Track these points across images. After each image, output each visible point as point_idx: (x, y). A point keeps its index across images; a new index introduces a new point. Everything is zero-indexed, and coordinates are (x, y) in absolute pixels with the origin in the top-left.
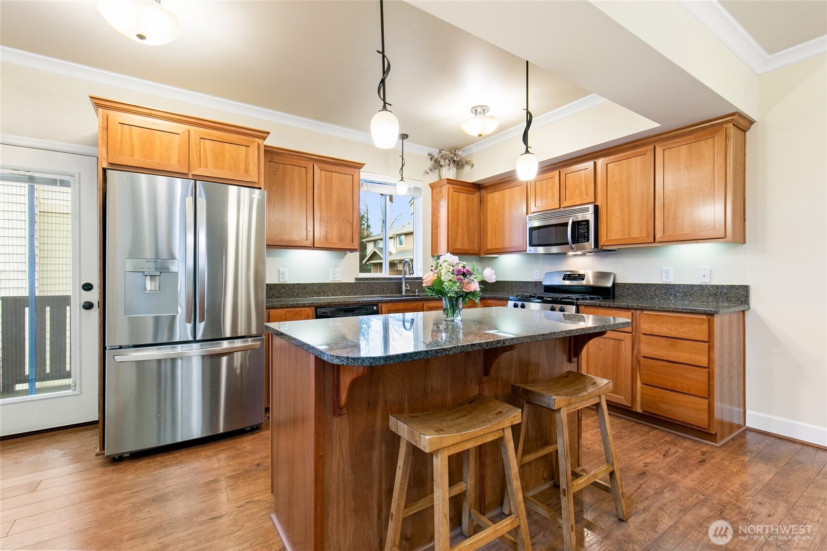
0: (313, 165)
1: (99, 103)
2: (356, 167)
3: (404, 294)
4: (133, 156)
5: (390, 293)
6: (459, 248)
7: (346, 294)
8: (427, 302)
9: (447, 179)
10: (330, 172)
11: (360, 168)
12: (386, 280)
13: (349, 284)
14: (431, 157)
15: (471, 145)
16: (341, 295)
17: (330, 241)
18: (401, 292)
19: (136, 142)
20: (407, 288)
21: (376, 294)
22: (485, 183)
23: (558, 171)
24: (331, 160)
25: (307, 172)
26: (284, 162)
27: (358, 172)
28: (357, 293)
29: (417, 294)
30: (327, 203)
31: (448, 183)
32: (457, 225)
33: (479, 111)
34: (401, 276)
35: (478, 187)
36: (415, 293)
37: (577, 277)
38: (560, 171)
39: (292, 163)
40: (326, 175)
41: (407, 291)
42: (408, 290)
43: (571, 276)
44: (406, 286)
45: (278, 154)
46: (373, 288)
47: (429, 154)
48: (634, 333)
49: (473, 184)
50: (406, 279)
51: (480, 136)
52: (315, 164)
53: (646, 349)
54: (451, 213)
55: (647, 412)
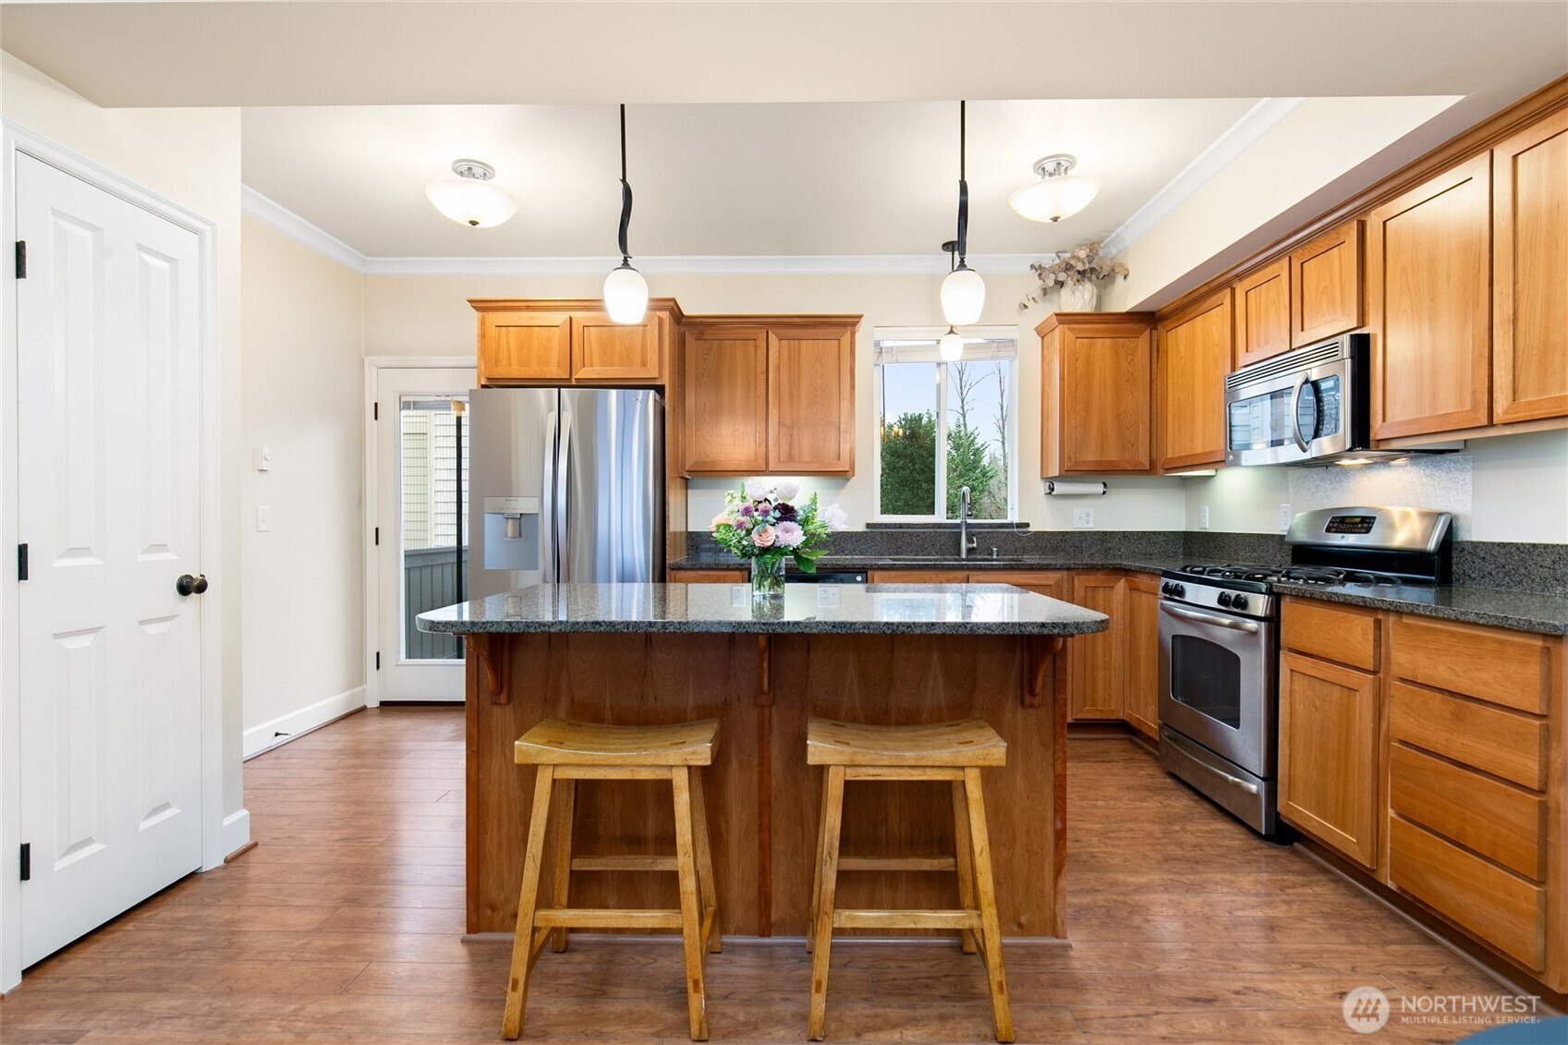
0: (767, 332)
1: (482, 306)
2: (845, 325)
3: (964, 556)
4: (510, 365)
5: (937, 553)
6: (1091, 459)
7: (847, 552)
8: (974, 573)
9: (1057, 315)
10: (796, 341)
11: (855, 324)
12: (928, 528)
13: (856, 534)
14: (1039, 270)
15: (1119, 230)
16: (837, 554)
17: (797, 459)
18: (959, 553)
19: (513, 345)
20: (971, 546)
21: (908, 555)
22: (1162, 307)
23: (1288, 258)
24: (797, 320)
25: (756, 346)
26: (720, 337)
27: (849, 333)
28: (867, 552)
29: (995, 557)
30: (791, 394)
31: (1060, 323)
32: (1088, 410)
33: (1054, 168)
34: (958, 521)
35: (1149, 319)
36: (991, 554)
37: (1357, 523)
38: (1290, 258)
39: (733, 336)
40: (789, 348)
41: (970, 551)
42: (973, 548)
43: (1347, 521)
44: (970, 540)
45: (711, 325)
46: (900, 543)
47: (1032, 267)
48: (1381, 675)
49: (1128, 313)
50: (968, 526)
51: (1055, 219)
52: (770, 332)
53: (1402, 720)
54: (1069, 385)
55: (1406, 892)
